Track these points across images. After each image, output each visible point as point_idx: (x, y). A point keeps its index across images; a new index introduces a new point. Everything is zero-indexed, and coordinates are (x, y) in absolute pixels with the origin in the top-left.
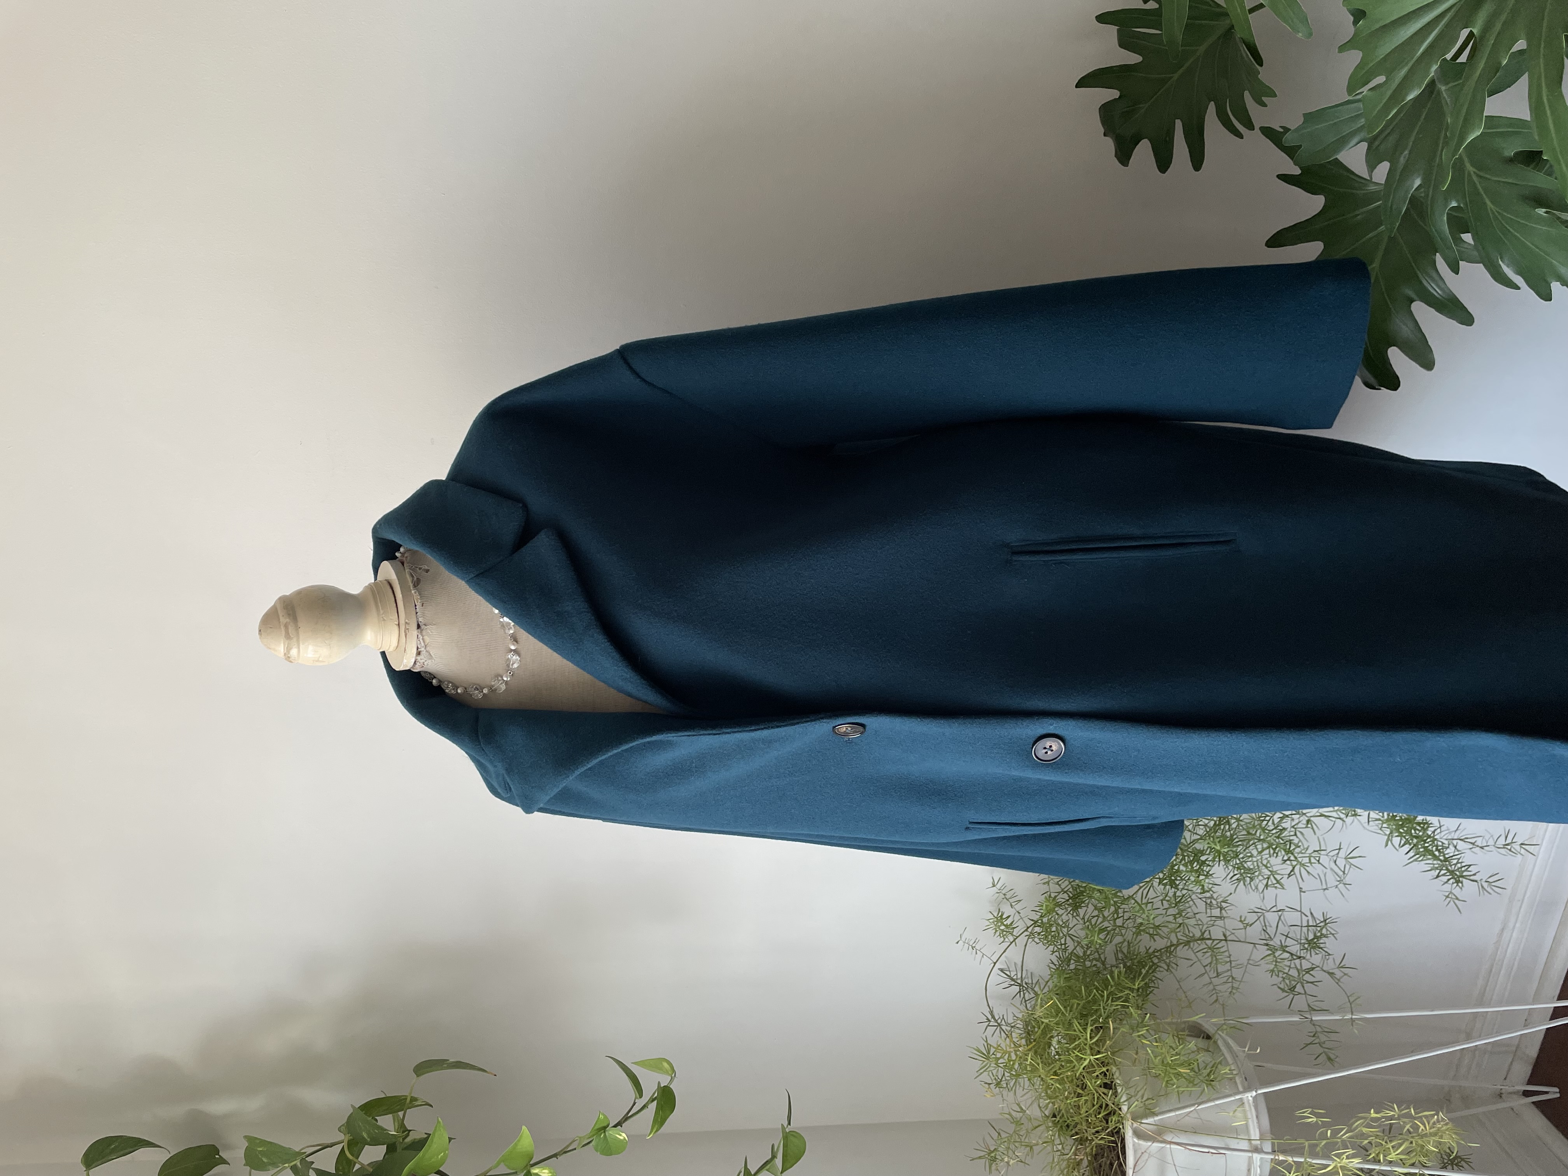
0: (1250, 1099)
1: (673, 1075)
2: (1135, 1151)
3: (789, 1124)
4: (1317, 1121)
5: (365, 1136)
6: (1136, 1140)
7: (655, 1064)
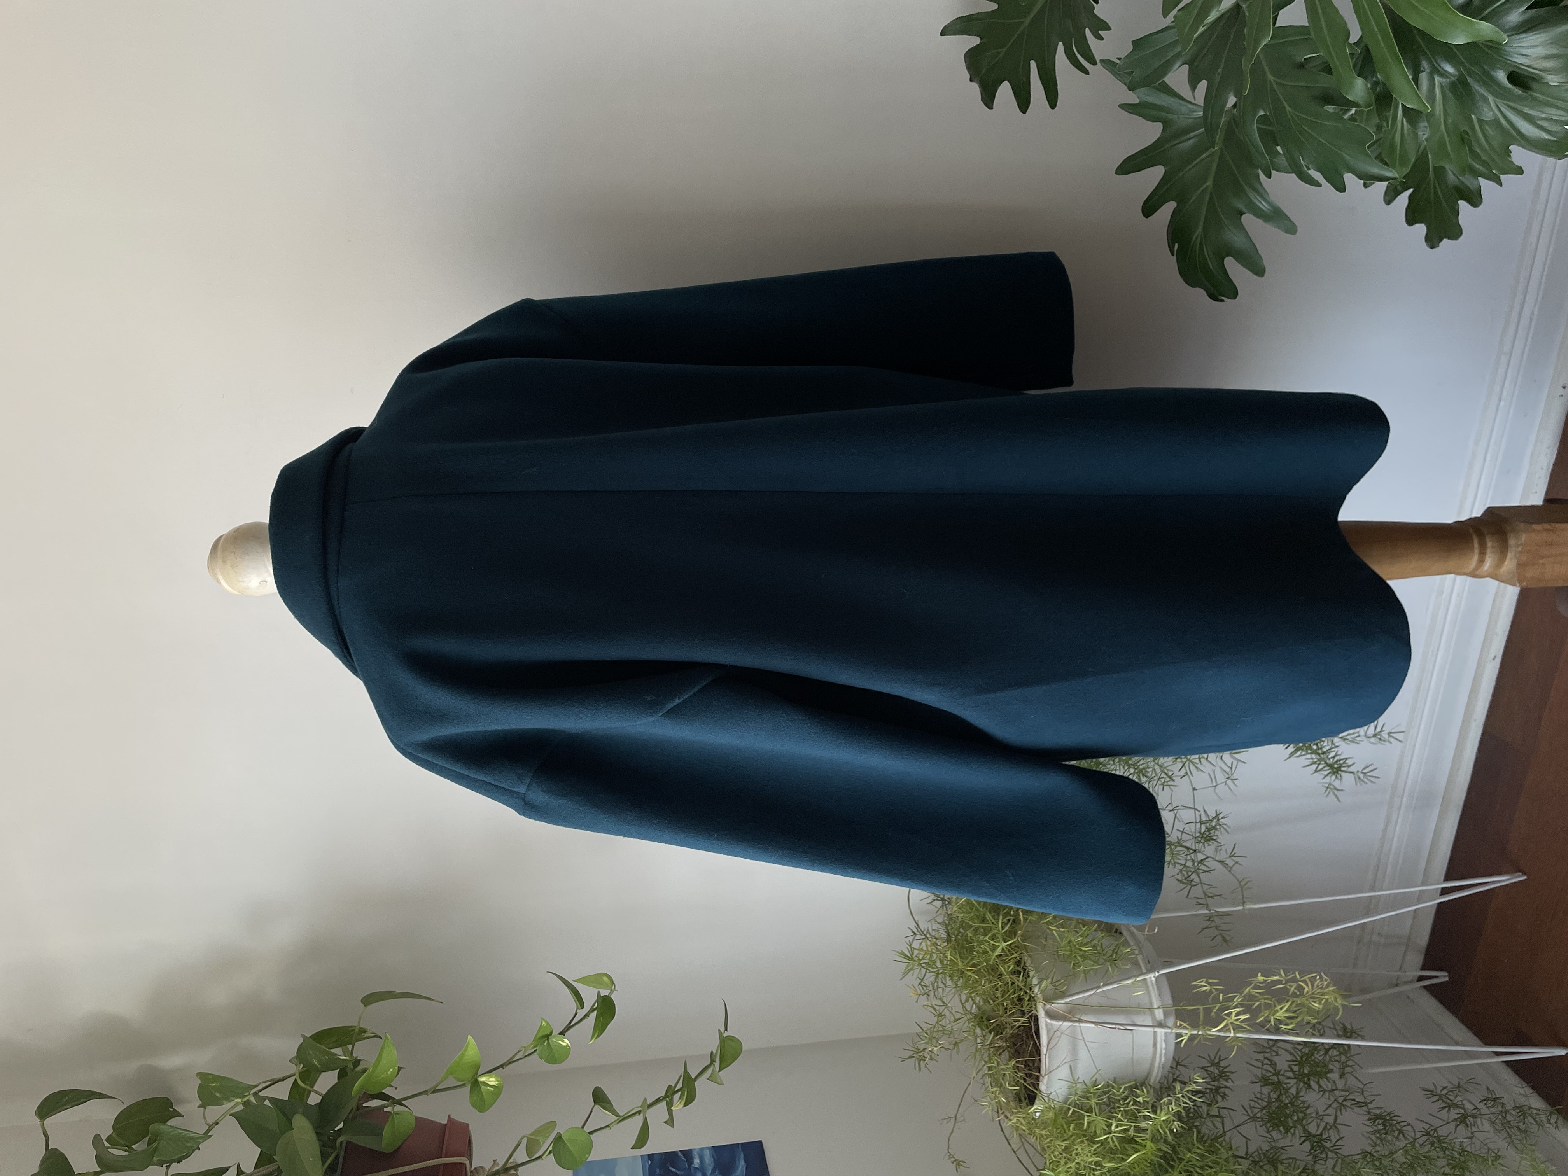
0: (1153, 979)
1: (613, 988)
2: (1048, 1032)
3: (726, 1029)
4: (1211, 990)
5: (316, 1063)
6: (1048, 1020)
7: (594, 980)
